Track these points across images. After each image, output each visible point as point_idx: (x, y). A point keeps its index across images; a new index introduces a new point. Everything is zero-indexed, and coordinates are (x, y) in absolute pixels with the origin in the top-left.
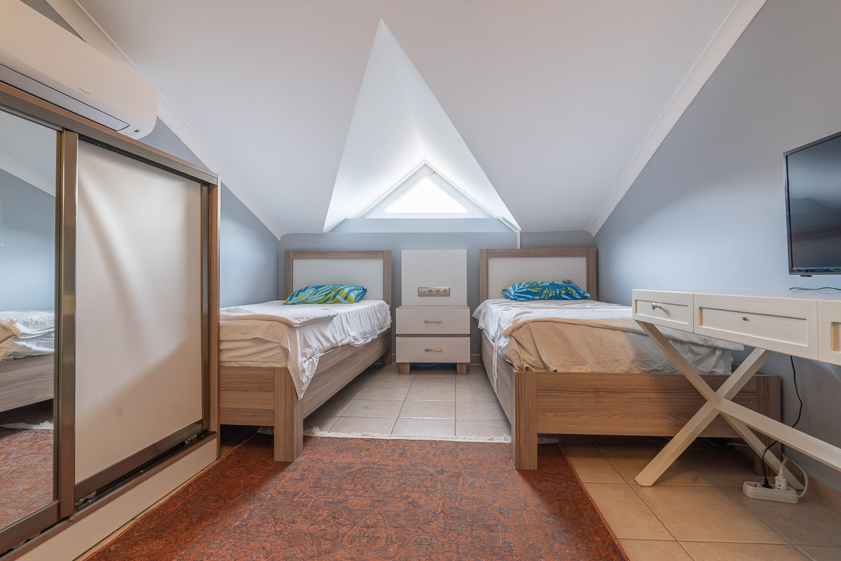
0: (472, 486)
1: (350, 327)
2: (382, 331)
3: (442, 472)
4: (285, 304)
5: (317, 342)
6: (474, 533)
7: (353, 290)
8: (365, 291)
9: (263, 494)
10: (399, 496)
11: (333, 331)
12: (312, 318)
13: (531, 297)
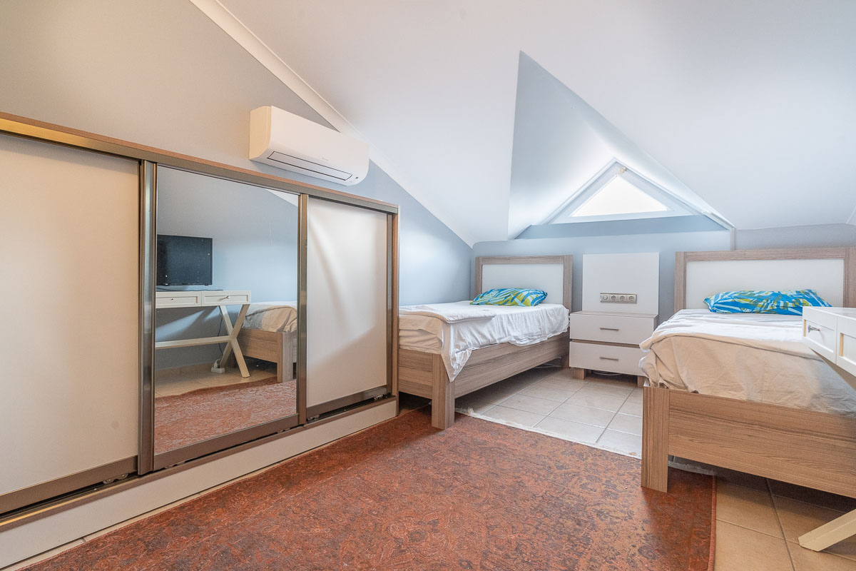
0: (584, 486)
1: (513, 328)
2: (556, 334)
3: (561, 468)
4: (471, 304)
5: (472, 338)
6: (561, 520)
7: (531, 294)
8: (545, 295)
9: (415, 445)
10: (511, 474)
11: (491, 329)
12: (467, 317)
13: (738, 309)
